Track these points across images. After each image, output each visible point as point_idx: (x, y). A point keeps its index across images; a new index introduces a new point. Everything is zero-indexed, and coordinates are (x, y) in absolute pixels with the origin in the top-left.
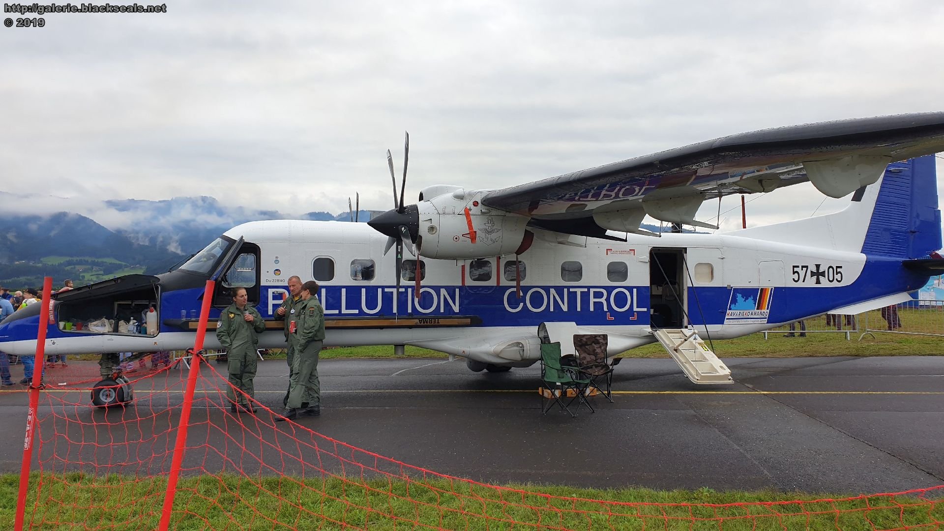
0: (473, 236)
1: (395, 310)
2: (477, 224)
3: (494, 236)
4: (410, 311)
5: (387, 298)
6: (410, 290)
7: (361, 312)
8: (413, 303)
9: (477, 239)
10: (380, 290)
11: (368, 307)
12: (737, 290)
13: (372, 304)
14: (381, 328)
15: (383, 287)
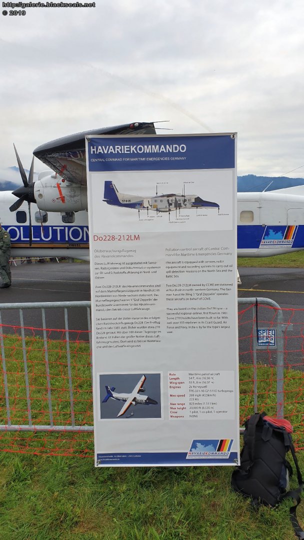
0: (63, 199)
1: (59, 239)
2: (65, 192)
3: (76, 198)
4: (67, 239)
5: (55, 232)
6: (67, 228)
7: (41, 240)
8: (68, 235)
9: (66, 200)
10: (50, 228)
11: (45, 237)
12: (270, 227)
13: (47, 236)
14: (52, 248)
15: (52, 227)
